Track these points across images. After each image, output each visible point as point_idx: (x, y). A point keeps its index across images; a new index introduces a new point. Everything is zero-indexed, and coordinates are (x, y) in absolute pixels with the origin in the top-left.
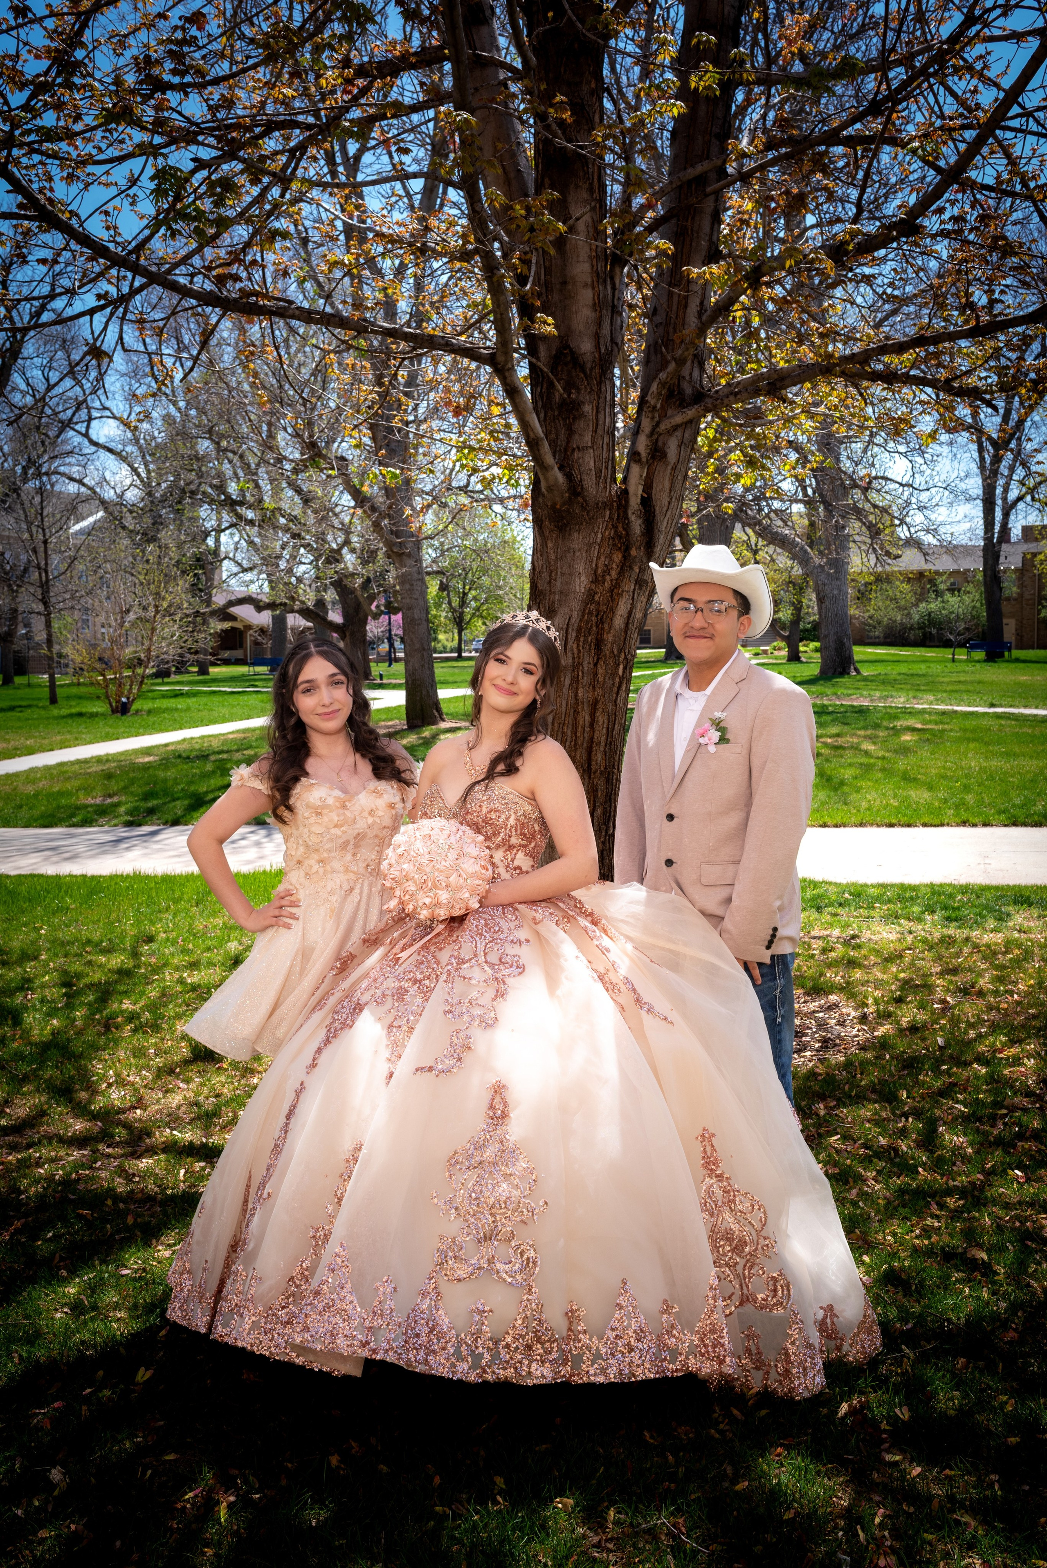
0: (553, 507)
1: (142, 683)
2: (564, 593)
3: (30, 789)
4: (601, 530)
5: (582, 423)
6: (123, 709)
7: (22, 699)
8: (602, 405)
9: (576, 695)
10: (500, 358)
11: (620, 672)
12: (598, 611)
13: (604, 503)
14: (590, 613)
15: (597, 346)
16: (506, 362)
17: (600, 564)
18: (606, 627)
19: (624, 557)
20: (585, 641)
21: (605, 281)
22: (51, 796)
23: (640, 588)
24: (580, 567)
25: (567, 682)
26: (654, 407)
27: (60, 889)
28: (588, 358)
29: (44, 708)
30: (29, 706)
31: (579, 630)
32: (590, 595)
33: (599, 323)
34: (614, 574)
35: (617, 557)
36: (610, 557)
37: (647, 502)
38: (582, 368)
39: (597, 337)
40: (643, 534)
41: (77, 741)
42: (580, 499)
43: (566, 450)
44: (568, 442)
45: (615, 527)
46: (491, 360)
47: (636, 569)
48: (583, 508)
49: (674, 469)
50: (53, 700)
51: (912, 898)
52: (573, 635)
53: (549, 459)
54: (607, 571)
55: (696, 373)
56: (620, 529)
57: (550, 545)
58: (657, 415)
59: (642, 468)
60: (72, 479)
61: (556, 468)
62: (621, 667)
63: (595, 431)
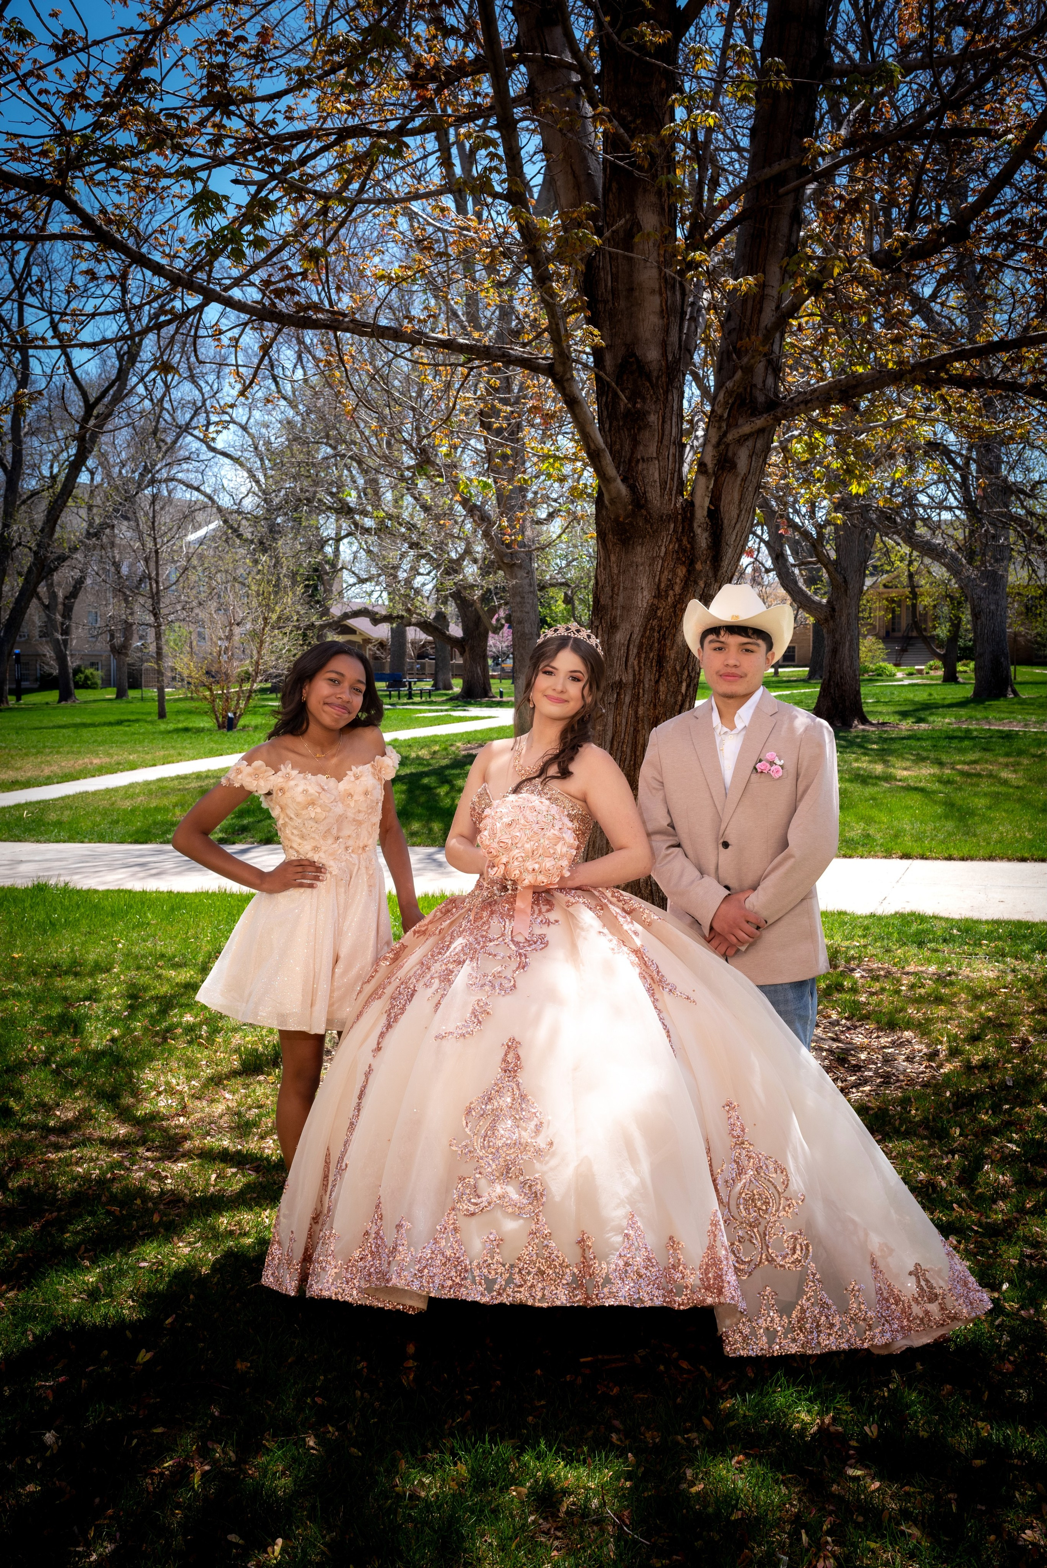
0: (617, 519)
1: (249, 697)
2: (626, 608)
3: (127, 804)
4: (665, 543)
5: (647, 434)
6: (229, 725)
7: (132, 713)
8: (668, 415)
9: (636, 712)
10: (559, 369)
11: (684, 691)
12: (660, 627)
13: (668, 515)
14: (652, 629)
15: (664, 354)
16: (565, 373)
17: (664, 579)
18: (668, 643)
19: (689, 571)
20: (647, 658)
21: (673, 287)
22: (147, 811)
24: (643, 581)
25: (627, 699)
26: (721, 417)
27: (143, 903)
28: (654, 366)
29: (152, 722)
30: (137, 721)
31: (640, 646)
32: (653, 610)
33: (667, 330)
34: (677, 589)
35: (681, 571)
36: (673, 571)
37: (714, 514)
38: (648, 377)
39: (664, 345)
40: (709, 548)
41: (180, 757)
42: (644, 512)
43: (630, 461)
44: (632, 453)
45: (679, 540)
46: (549, 371)
47: (702, 584)
48: (647, 521)
49: (744, 480)
50: (162, 715)
51: (1024, 936)
52: (634, 651)
53: (611, 471)
54: (671, 585)
55: (770, 381)
56: (685, 542)
57: (613, 558)
58: (724, 425)
59: (709, 480)
60: (189, 486)
61: (619, 480)
62: (684, 684)
63: (661, 441)
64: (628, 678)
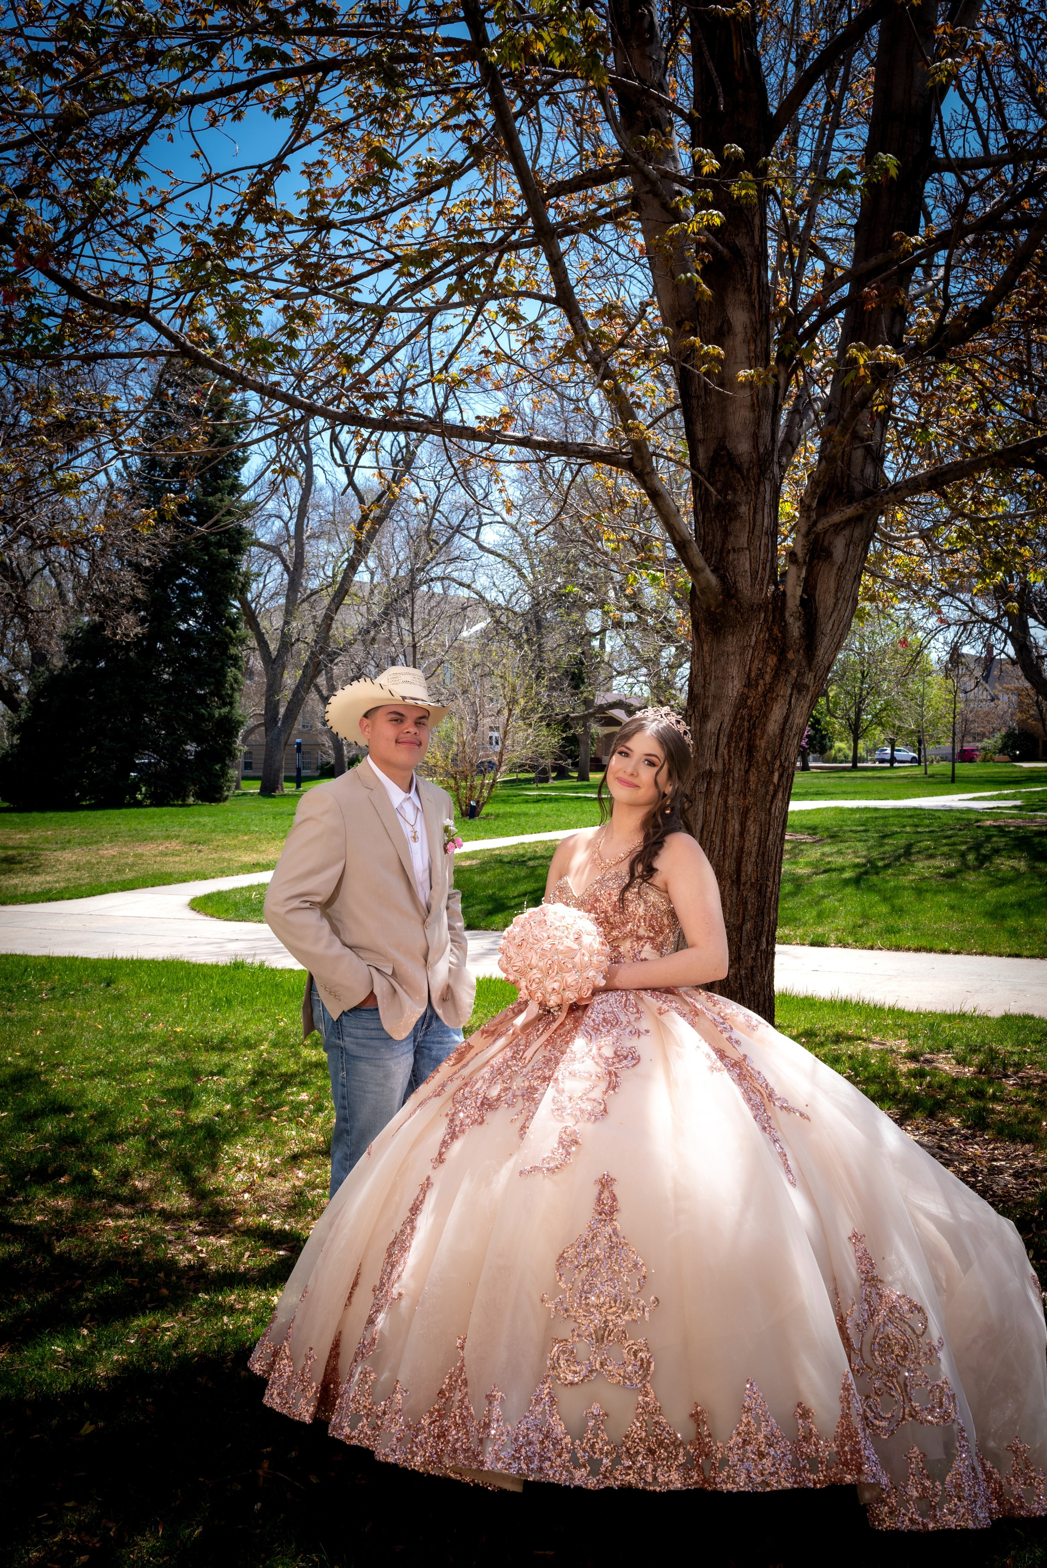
0: (708, 609)
2: (717, 698)
4: (756, 633)
5: (738, 525)
6: (472, 813)
8: (760, 505)
9: (726, 802)
10: (638, 463)
11: (776, 779)
12: (751, 717)
13: (760, 605)
14: (742, 718)
15: (756, 447)
16: (644, 467)
17: (754, 668)
18: (758, 732)
19: (779, 660)
20: (737, 747)
23: (800, 692)
24: (734, 670)
25: (717, 789)
26: (809, 507)
28: (745, 458)
31: (730, 735)
32: (743, 699)
33: (758, 423)
34: (768, 678)
35: (772, 660)
36: (764, 660)
37: (808, 604)
38: (739, 470)
39: (755, 437)
40: (802, 637)
42: (734, 602)
43: (722, 551)
44: (724, 544)
45: (770, 630)
46: (629, 466)
47: (794, 673)
48: (737, 611)
49: (840, 569)
52: (724, 740)
54: (761, 674)
56: (776, 631)
57: (706, 648)
58: (814, 515)
59: (800, 569)
60: (461, 584)
61: (708, 571)
62: (776, 775)
63: (752, 532)
64: (717, 767)
